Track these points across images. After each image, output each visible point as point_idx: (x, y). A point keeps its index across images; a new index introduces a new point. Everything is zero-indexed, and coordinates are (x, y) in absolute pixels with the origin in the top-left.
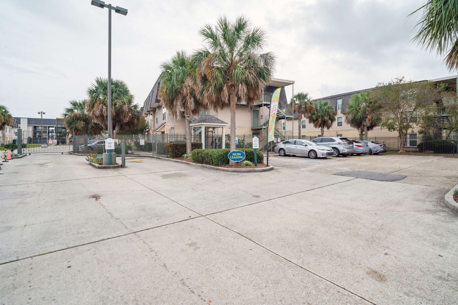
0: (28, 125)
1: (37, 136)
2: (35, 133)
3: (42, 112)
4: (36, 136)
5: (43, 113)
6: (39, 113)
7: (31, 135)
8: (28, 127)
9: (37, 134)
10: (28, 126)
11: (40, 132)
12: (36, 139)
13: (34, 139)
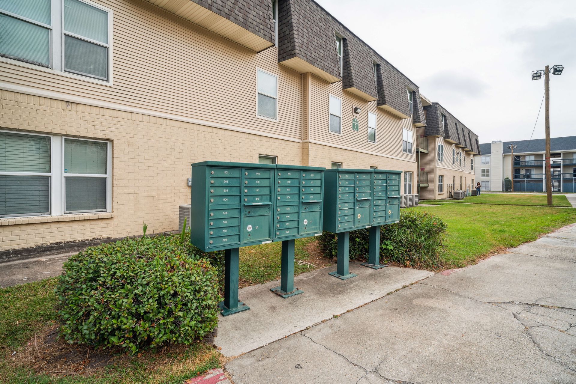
0: (504, 154)
1: (522, 176)
2: (517, 171)
3: (547, 67)
4: (519, 177)
5: (552, 71)
6: (536, 76)
7: (510, 175)
8: (503, 158)
9: (523, 172)
10: (504, 156)
11: (529, 168)
12: (519, 182)
13: (515, 182)
